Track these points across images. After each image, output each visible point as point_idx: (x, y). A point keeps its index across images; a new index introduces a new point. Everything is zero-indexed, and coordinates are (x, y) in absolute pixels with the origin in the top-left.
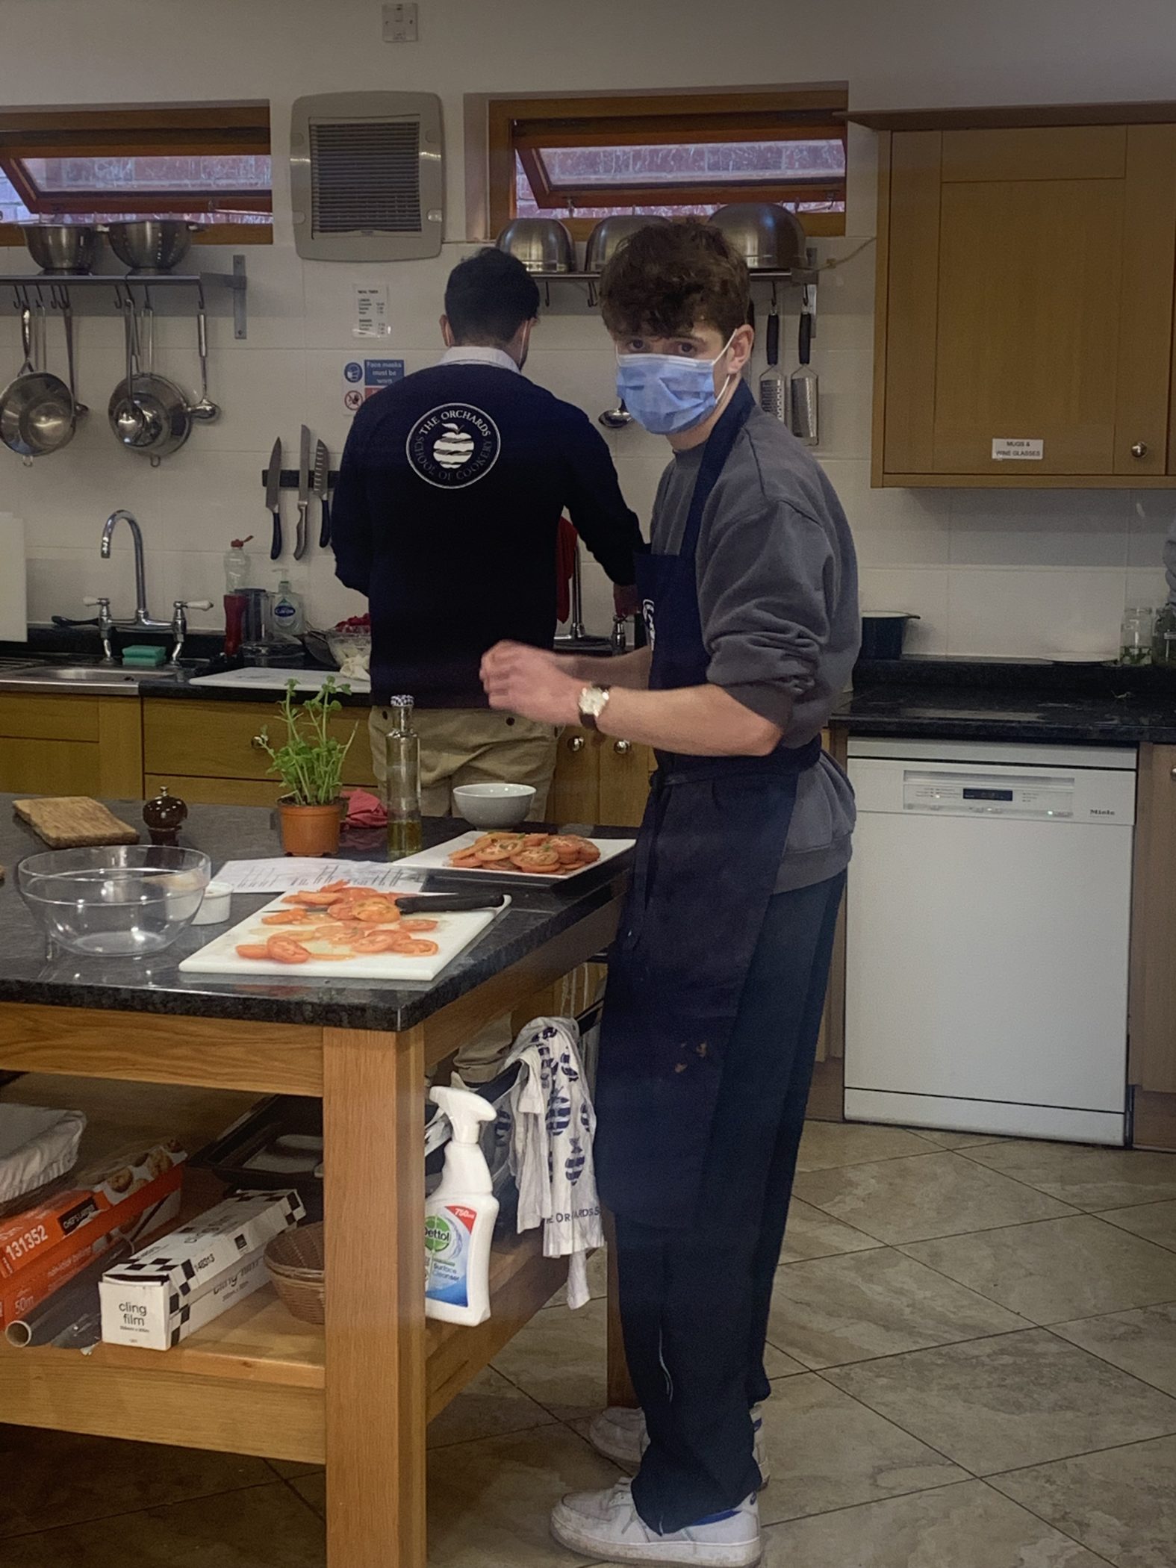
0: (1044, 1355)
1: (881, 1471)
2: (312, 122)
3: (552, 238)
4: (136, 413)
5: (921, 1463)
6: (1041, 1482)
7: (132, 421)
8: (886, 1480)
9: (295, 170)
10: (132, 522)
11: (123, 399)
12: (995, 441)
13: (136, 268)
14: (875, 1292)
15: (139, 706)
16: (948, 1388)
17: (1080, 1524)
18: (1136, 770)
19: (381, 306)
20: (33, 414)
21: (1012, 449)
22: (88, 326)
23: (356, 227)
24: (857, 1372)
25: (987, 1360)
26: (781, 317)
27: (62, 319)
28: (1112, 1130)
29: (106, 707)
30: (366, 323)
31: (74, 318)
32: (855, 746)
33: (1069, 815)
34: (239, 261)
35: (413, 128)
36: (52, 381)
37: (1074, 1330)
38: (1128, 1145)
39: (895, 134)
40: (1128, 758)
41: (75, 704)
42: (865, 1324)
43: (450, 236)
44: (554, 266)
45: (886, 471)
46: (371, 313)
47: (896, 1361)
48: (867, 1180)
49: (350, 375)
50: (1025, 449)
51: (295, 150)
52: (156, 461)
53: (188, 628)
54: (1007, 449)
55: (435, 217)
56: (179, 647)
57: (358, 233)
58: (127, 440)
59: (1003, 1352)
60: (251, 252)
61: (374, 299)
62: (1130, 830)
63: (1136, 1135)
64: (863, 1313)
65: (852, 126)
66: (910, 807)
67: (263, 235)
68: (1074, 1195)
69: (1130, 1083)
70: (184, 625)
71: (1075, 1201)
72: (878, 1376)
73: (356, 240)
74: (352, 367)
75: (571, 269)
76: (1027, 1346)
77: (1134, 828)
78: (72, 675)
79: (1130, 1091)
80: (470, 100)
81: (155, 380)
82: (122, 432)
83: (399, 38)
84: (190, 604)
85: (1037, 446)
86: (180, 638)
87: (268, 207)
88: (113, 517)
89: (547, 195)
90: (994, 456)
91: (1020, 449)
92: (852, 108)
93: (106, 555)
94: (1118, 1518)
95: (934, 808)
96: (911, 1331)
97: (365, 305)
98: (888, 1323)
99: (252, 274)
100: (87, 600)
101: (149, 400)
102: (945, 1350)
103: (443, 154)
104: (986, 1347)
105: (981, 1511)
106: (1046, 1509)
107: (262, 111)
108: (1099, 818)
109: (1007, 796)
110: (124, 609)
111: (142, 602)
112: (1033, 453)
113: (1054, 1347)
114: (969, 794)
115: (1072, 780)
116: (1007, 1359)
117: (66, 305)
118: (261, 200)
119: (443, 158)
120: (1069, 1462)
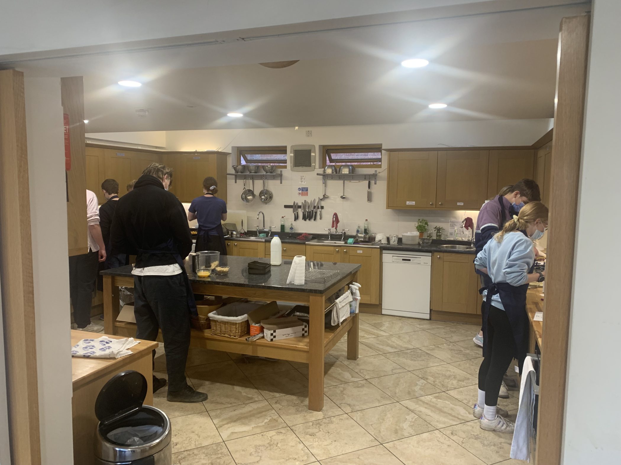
0: (418, 352)
1: (393, 370)
2: (294, 149)
3: (333, 168)
4: (264, 195)
5: (400, 369)
6: (420, 372)
7: (264, 197)
8: (394, 371)
9: (291, 156)
10: (263, 213)
11: (261, 193)
12: (407, 202)
13: (267, 173)
14: (389, 342)
15: (264, 243)
16: (403, 357)
17: (426, 379)
18: (431, 256)
19: (304, 179)
20: (247, 196)
21: (410, 203)
22: (256, 182)
23: (301, 166)
24: (388, 354)
25: (409, 353)
26: (371, 181)
27: (252, 181)
28: (428, 317)
29: (259, 243)
30: (302, 181)
31: (254, 180)
32: (384, 251)
33: (420, 263)
34: (281, 171)
35: (310, 150)
36: (249, 191)
37: (423, 349)
38: (430, 319)
39: (391, 152)
40: (430, 254)
41: (254, 243)
42: (388, 347)
43: (316, 168)
44: (334, 173)
45: (389, 206)
46: (303, 180)
47: (394, 353)
48: (387, 324)
49: (299, 190)
50: (412, 203)
51: (291, 153)
52: (266, 203)
53: (272, 231)
54: (409, 203)
55: (313, 164)
56: (270, 234)
57: (301, 167)
58: (263, 200)
59: (412, 352)
60: (283, 170)
61: (303, 177)
62: (430, 266)
63: (432, 318)
64: (388, 345)
65: (383, 151)
66: (393, 262)
67: (285, 167)
68: (422, 327)
69: (431, 309)
70: (271, 230)
71: (422, 328)
72: (391, 355)
73: (300, 168)
74: (299, 188)
75: (336, 173)
76: (415, 351)
77: (431, 266)
78: (252, 238)
79: (431, 310)
80: (320, 146)
81: (267, 190)
82: (262, 199)
83: (308, 136)
84: (272, 227)
85: (414, 202)
86: (270, 232)
87: (286, 163)
88: (259, 212)
89: (331, 161)
90: (407, 204)
91: (411, 203)
92: (383, 148)
93: (258, 219)
94: (432, 378)
95: (397, 262)
96: (396, 348)
97: (302, 179)
98: (392, 347)
99: (283, 173)
100: (255, 226)
101: (266, 194)
102: (402, 351)
103: (315, 154)
104: (409, 351)
105: (410, 376)
106: (420, 376)
107: (286, 147)
108: (425, 264)
109: (409, 260)
110: (261, 227)
111: (264, 227)
112: (413, 204)
113: (420, 351)
114: (403, 260)
115: (420, 258)
116: (413, 353)
117: (253, 178)
118: (285, 161)
119: (315, 155)
120: (424, 369)
